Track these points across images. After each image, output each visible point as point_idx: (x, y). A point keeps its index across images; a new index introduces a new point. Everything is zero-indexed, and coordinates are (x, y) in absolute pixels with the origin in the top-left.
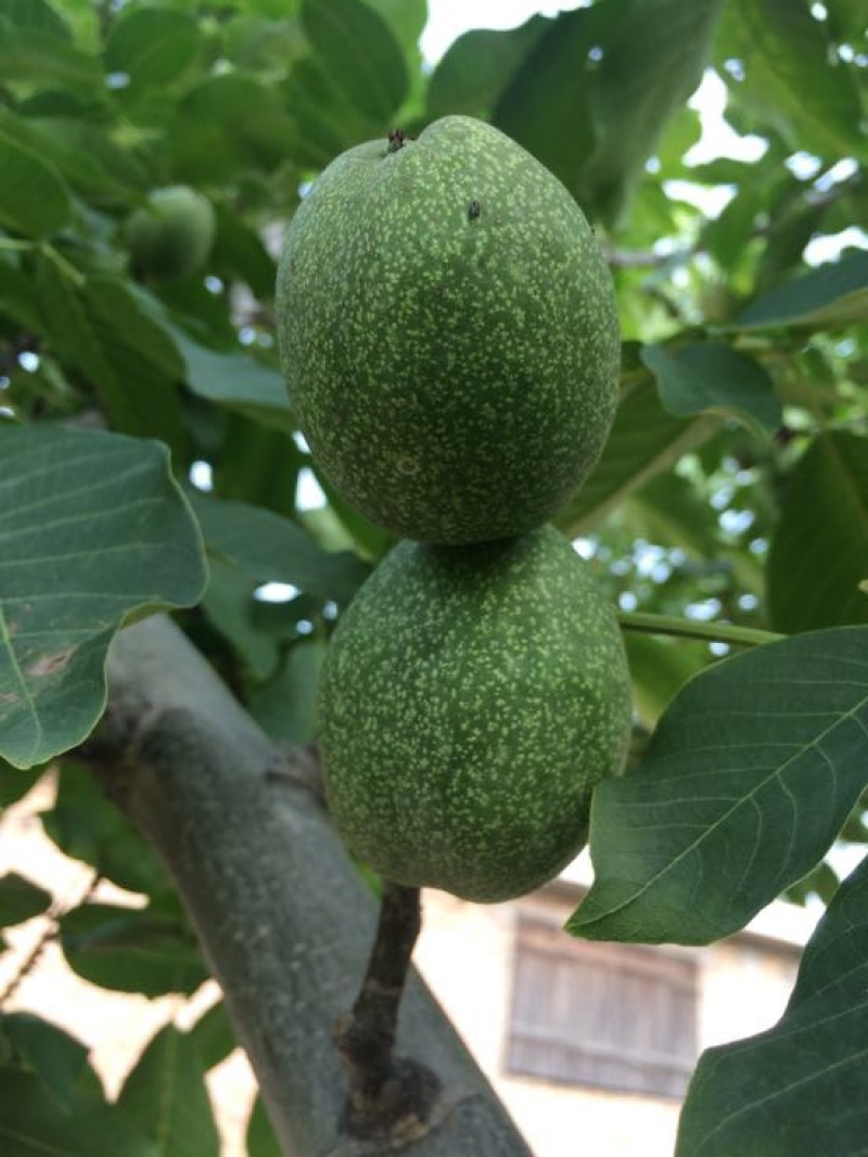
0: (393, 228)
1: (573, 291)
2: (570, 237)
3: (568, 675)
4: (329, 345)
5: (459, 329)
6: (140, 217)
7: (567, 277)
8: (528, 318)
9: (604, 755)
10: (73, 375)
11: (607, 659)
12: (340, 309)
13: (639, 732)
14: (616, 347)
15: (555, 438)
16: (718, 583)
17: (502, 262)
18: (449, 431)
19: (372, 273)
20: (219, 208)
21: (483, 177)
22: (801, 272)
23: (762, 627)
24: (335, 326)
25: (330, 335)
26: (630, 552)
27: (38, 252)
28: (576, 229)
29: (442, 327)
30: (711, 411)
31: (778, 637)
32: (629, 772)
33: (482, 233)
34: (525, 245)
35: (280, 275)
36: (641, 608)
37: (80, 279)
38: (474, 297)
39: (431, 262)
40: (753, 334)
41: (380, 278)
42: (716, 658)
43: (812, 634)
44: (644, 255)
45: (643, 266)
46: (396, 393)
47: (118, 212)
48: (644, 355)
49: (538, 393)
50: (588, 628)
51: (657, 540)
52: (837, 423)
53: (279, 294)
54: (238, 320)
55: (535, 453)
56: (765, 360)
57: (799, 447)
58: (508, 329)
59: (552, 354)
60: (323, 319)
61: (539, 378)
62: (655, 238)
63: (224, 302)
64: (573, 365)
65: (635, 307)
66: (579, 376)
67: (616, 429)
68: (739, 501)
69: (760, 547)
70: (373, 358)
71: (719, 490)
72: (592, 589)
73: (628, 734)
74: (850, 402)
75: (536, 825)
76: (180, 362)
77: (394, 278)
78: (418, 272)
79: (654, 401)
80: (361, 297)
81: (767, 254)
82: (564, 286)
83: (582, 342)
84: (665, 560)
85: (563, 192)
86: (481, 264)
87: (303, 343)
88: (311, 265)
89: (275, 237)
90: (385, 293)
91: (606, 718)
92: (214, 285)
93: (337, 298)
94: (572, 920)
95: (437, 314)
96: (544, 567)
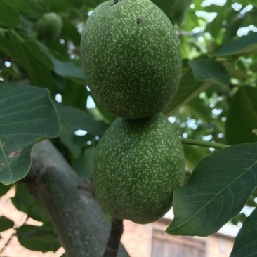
0: (115, 26)
1: (168, 45)
2: (167, 29)
3: (166, 157)
4: (96, 60)
5: (134, 56)
6: (40, 22)
7: (166, 40)
8: (154, 53)
9: (177, 180)
10: (21, 68)
11: (178, 153)
12: (99, 50)
13: (187, 174)
14: (180, 61)
15: (163, 88)
16: (212, 130)
17: (147, 36)
18: (132, 86)
19: (109, 39)
20: (64, 19)
21: (141, 12)
22: (236, 38)
23: (224, 143)
24: (98, 55)
25: (97, 57)
26: (186, 121)
27: (10, 32)
28: (169, 27)
29: (129, 55)
30: (208, 80)
31: (228, 146)
32: (184, 186)
33: (141, 28)
34: (154, 31)
35: (82, 40)
36: (189, 137)
37: (23, 40)
38: (139, 47)
39: (126, 36)
40: (221, 57)
41: (111, 41)
42: (211, 152)
43: (238, 145)
44: (190, 33)
45: (189, 36)
46: (116, 74)
47: (34, 20)
48: (189, 63)
49: (157, 74)
50: (172, 143)
51: (193, 117)
52: (247, 83)
53: (82, 45)
54: (70, 52)
55: (156, 92)
56: (225, 65)
57: (235, 90)
58: (149, 56)
59: (162, 63)
60: (94, 53)
61: (158, 70)
62: (193, 28)
63: (65, 47)
64: (168, 66)
65: (187, 48)
66: (169, 69)
67: (181, 85)
68: (218, 106)
69: (224, 119)
70: (109, 64)
71: (212, 102)
72: (174, 132)
73: (184, 174)
74: (250, 76)
75: (157, 201)
76: (52, 65)
77: (115, 41)
78: (122, 39)
79: (192, 77)
80: (105, 46)
81: (226, 33)
82: (165, 43)
83: (170, 60)
84: (196, 123)
85: (165, 16)
86: (141, 37)
87: (89, 60)
88: (91, 37)
89: (80, 28)
90: (112, 46)
91: (177, 170)
92: (62, 41)
93: (98, 46)
94: (167, 229)
95: (128, 51)
96: (159, 125)
